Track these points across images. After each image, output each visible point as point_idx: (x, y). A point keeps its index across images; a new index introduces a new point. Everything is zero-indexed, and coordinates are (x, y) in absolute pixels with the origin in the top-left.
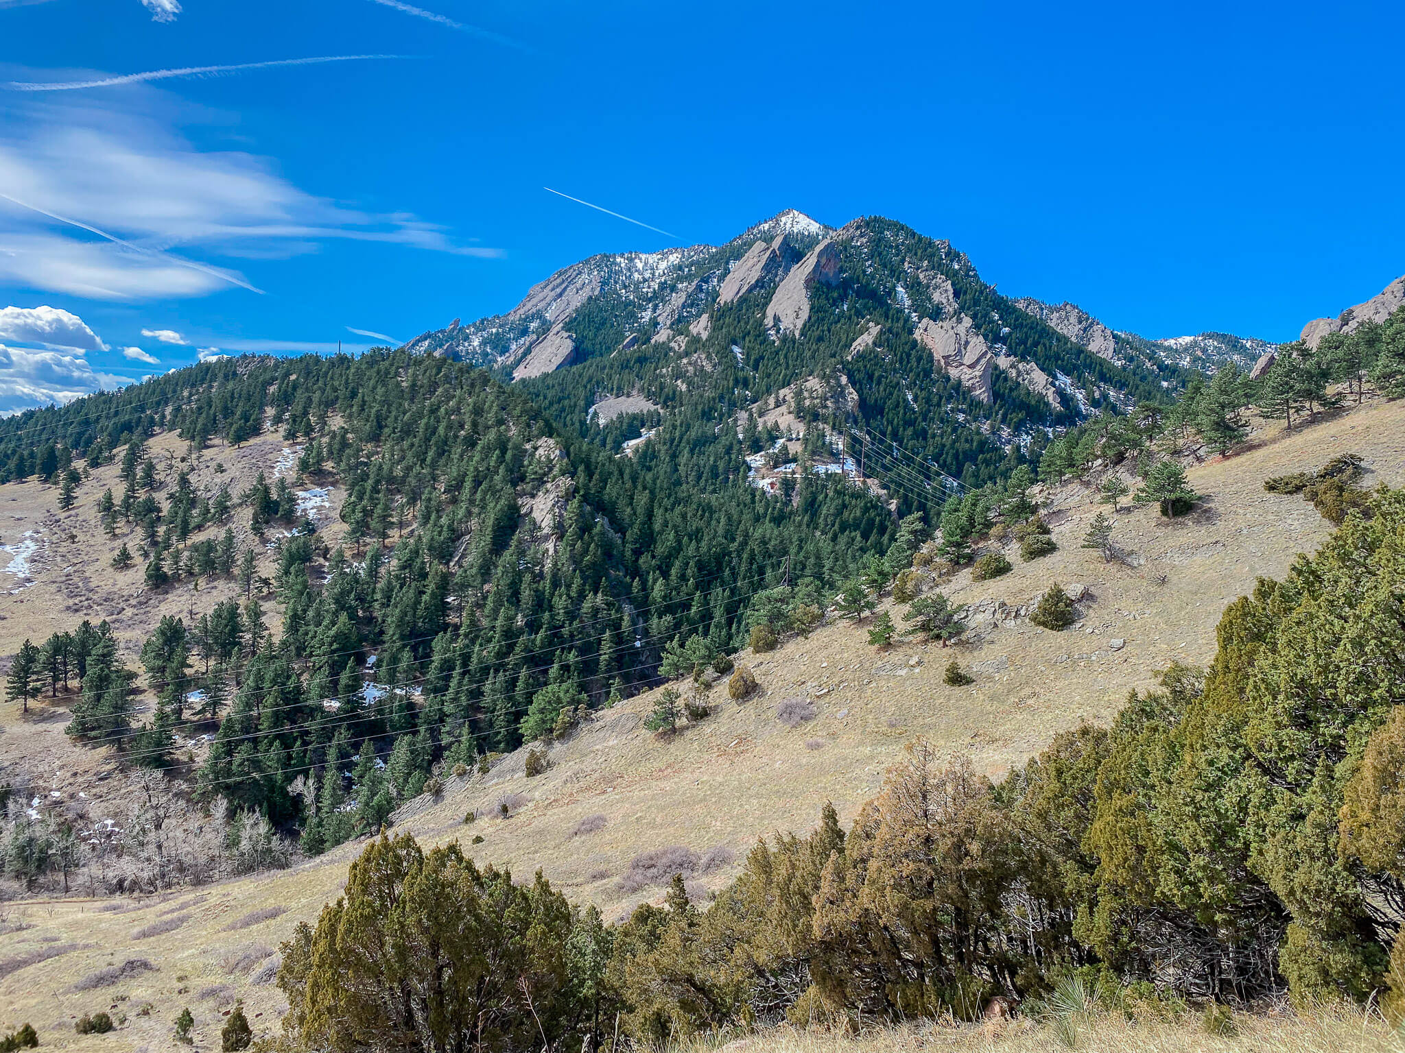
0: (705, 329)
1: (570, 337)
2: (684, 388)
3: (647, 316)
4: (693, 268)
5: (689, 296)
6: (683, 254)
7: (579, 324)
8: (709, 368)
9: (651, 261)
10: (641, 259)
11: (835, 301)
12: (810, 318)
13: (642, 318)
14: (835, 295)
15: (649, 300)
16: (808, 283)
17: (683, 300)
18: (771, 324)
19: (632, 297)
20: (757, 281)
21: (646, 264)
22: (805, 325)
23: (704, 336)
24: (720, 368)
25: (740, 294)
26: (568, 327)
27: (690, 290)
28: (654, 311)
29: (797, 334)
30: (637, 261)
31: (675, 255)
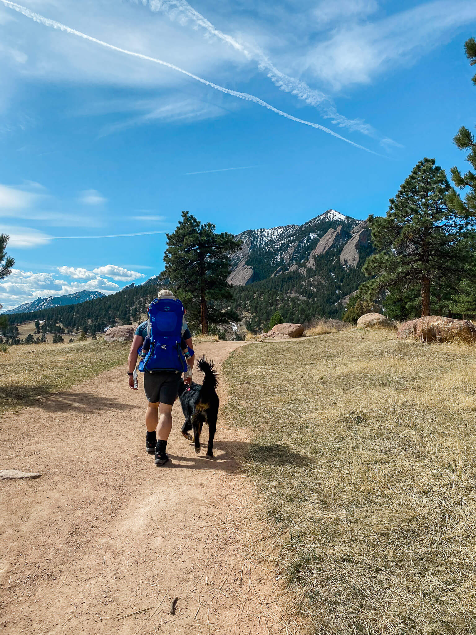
0: (313, 265)
1: (251, 268)
2: (315, 290)
3: (278, 257)
4: (295, 237)
5: (295, 249)
6: (284, 229)
7: (251, 262)
8: (323, 282)
9: (270, 232)
10: (266, 232)
11: (368, 253)
12: (359, 260)
13: (276, 258)
14: (368, 251)
15: (278, 251)
16: (357, 246)
17: (293, 250)
18: (344, 263)
19: (271, 250)
20: (332, 245)
21: (268, 234)
22: (358, 264)
23: (314, 268)
24: (328, 282)
25: (326, 250)
26: (248, 263)
27: (296, 246)
28: (281, 255)
29: (355, 267)
30: (264, 232)
31: (280, 229)
